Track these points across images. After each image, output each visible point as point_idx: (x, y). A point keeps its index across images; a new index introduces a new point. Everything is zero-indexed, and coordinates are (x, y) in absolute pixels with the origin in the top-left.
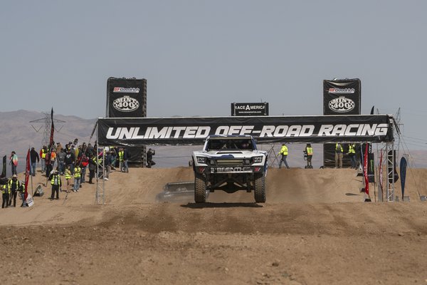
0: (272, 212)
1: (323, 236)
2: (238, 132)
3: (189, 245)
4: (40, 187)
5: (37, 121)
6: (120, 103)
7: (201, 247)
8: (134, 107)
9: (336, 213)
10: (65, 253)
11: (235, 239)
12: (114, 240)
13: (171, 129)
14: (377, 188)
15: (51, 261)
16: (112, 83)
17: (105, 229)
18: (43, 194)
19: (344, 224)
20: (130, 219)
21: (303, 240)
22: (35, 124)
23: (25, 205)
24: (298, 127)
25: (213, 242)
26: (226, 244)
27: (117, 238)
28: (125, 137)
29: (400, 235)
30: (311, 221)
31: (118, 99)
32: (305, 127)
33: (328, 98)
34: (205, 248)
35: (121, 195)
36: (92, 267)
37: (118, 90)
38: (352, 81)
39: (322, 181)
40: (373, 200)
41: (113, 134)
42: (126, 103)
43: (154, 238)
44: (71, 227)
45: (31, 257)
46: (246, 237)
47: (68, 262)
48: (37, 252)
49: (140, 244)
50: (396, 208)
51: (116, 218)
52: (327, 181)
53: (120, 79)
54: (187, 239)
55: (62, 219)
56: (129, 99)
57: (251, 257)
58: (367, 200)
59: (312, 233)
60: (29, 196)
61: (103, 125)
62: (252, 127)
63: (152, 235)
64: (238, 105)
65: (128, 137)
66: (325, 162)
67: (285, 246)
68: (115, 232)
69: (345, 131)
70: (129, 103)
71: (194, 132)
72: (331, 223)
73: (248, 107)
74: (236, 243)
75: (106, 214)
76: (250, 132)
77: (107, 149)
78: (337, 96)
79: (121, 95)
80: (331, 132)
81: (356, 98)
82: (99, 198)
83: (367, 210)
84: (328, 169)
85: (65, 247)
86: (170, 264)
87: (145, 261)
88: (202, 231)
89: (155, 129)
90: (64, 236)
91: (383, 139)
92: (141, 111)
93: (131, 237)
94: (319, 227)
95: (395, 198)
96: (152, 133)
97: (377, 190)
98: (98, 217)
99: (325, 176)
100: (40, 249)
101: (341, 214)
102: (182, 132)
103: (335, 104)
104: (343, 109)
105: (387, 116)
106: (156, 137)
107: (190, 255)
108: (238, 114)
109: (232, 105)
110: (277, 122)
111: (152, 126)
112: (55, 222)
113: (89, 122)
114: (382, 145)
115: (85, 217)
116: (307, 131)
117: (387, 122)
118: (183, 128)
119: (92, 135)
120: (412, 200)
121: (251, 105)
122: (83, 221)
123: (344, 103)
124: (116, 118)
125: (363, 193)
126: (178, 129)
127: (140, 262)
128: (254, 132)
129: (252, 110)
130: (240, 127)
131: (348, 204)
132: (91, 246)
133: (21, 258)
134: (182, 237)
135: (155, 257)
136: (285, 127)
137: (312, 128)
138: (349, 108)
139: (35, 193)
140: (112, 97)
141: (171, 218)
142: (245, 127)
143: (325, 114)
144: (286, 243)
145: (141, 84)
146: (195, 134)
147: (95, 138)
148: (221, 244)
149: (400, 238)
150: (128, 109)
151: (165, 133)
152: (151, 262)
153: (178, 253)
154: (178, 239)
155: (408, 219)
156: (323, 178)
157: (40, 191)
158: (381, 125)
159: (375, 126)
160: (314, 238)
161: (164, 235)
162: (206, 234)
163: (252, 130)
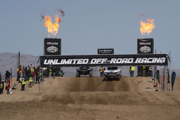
0: (115, 96)
1: (138, 105)
2: (100, 61)
3: (80, 109)
4: (15, 85)
5: (14, 57)
6: (50, 49)
7: (85, 110)
8: (56, 51)
9: (143, 96)
10: (26, 113)
11: (100, 107)
12: (48, 107)
13: (72, 60)
14: (161, 85)
15: (21, 117)
16: (46, 40)
17: (44, 103)
18: (16, 88)
19: (147, 101)
20: (54, 99)
21: (129, 107)
22: (13, 58)
23: (8, 93)
24: (127, 59)
25: (90, 108)
26: (96, 109)
27: (49, 106)
28: (52, 63)
29: (171, 105)
30: (132, 99)
31: (49, 47)
32: (130, 59)
33: (139, 47)
34: (87, 110)
35: (50, 88)
36: (38, 119)
37: (49, 43)
38: (150, 39)
39: (137, 82)
40: (159, 90)
41: (47, 62)
42: (52, 49)
43: (65, 106)
44: (29, 102)
45: (12, 115)
46: (105, 106)
47: (28, 117)
48: (14, 113)
49: (59, 109)
50: (169, 94)
51: (48, 98)
52: (139, 82)
53: (50, 39)
54: (80, 107)
55: (24, 99)
56: (54, 47)
57: (107, 114)
58: (156, 91)
59: (133, 104)
60: (10, 89)
61: (42, 59)
62: (107, 59)
63: (64, 105)
64: (100, 49)
65: (53, 64)
66: (138, 74)
67: (122, 109)
68: (48, 104)
69: (147, 61)
70: (53, 49)
71: (82, 61)
72: (141, 100)
73: (105, 50)
74: (100, 108)
75: (44, 97)
76: (106, 61)
77: (44, 69)
78: (143, 46)
79: (50, 46)
80: (141, 61)
81: (151, 46)
82: (41, 90)
83: (156, 95)
84: (139, 77)
85: (27, 111)
86: (72, 117)
87: (62, 117)
88: (86, 103)
89: (65, 60)
90: (26, 106)
91: (163, 64)
92: (59, 52)
93: (55, 106)
94: (136, 102)
95: (168, 90)
96: (63, 62)
97: (161, 86)
98: (41, 98)
99: (138, 80)
100: (16, 112)
101: (145, 97)
102: (77, 61)
103: (142, 49)
104: (146, 52)
105: (165, 54)
106: (65, 64)
107: (81, 114)
108: (100, 54)
109: (98, 50)
110: (117, 57)
111: (64, 59)
112: (21, 100)
113: (36, 57)
114: (163, 67)
115: (35, 98)
116: (130, 61)
117: (165, 57)
118: (77, 60)
119: (38, 63)
120: (176, 91)
121: (106, 49)
122: (34, 99)
123: (146, 49)
124: (48, 55)
125: (155, 88)
126: (75, 60)
127: (59, 116)
128: (107, 61)
129: (106, 52)
130: (101, 59)
131: (148, 92)
132: (38, 110)
133: (7, 115)
134: (77, 106)
135: (66, 114)
136: (121, 59)
137: (132, 59)
138: (149, 51)
139: (13, 88)
140: (46, 46)
141: (72, 98)
142: (104, 59)
143: (138, 53)
144: (122, 108)
145: (59, 41)
146: (82, 62)
147: (39, 64)
148: (94, 109)
149: (172, 107)
150: (53, 52)
151: (69, 62)
152: (64, 117)
153: (76, 113)
154: (75, 107)
155: (174, 99)
156: (137, 81)
157: (15, 87)
158: (162, 58)
159: (160, 58)
160: (134, 106)
161: (70, 105)
162: (88, 104)
163: (107, 60)
